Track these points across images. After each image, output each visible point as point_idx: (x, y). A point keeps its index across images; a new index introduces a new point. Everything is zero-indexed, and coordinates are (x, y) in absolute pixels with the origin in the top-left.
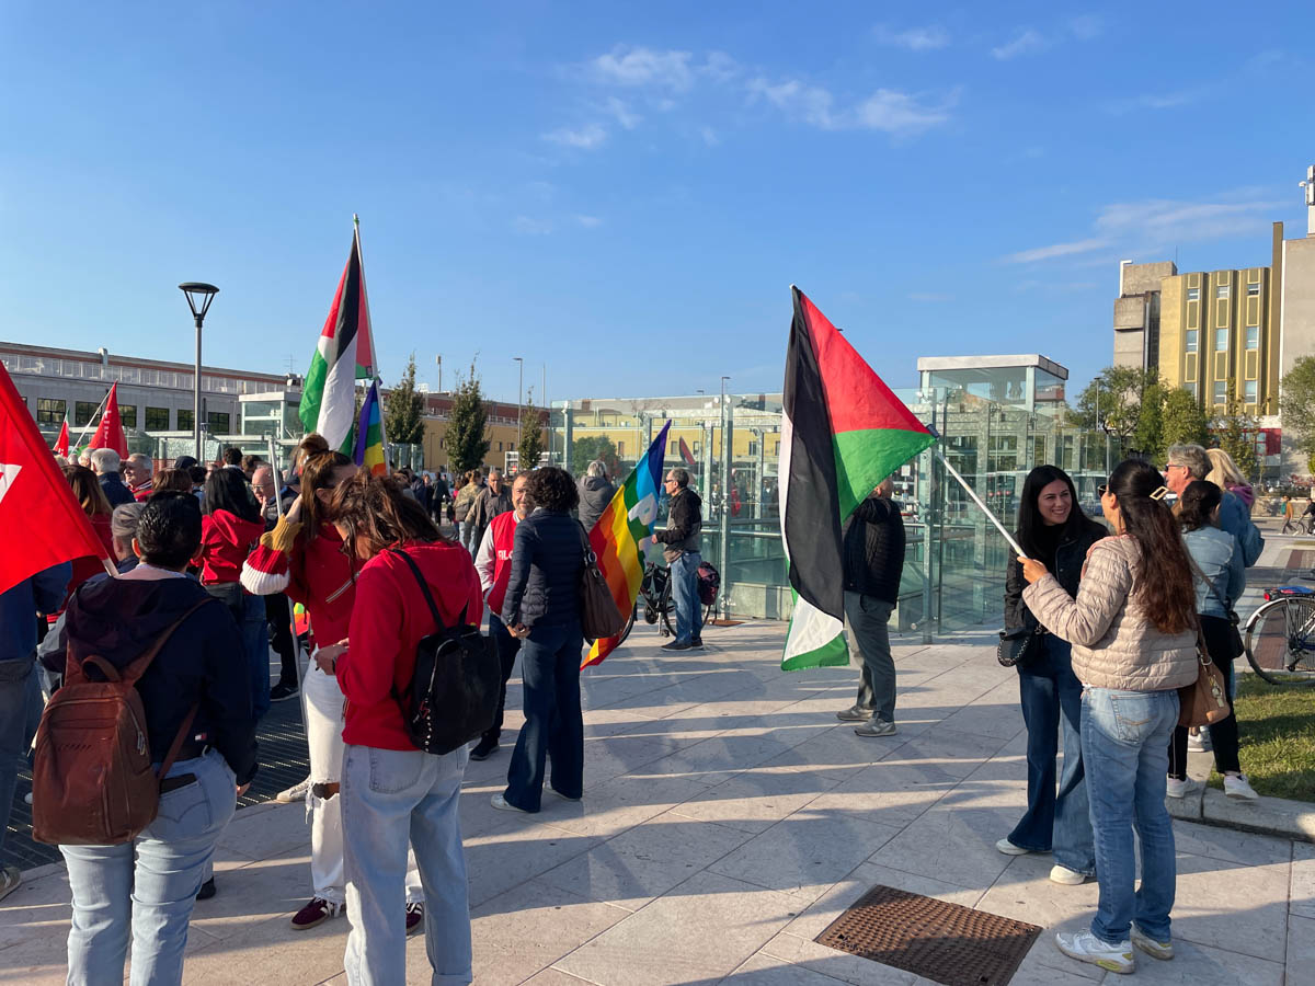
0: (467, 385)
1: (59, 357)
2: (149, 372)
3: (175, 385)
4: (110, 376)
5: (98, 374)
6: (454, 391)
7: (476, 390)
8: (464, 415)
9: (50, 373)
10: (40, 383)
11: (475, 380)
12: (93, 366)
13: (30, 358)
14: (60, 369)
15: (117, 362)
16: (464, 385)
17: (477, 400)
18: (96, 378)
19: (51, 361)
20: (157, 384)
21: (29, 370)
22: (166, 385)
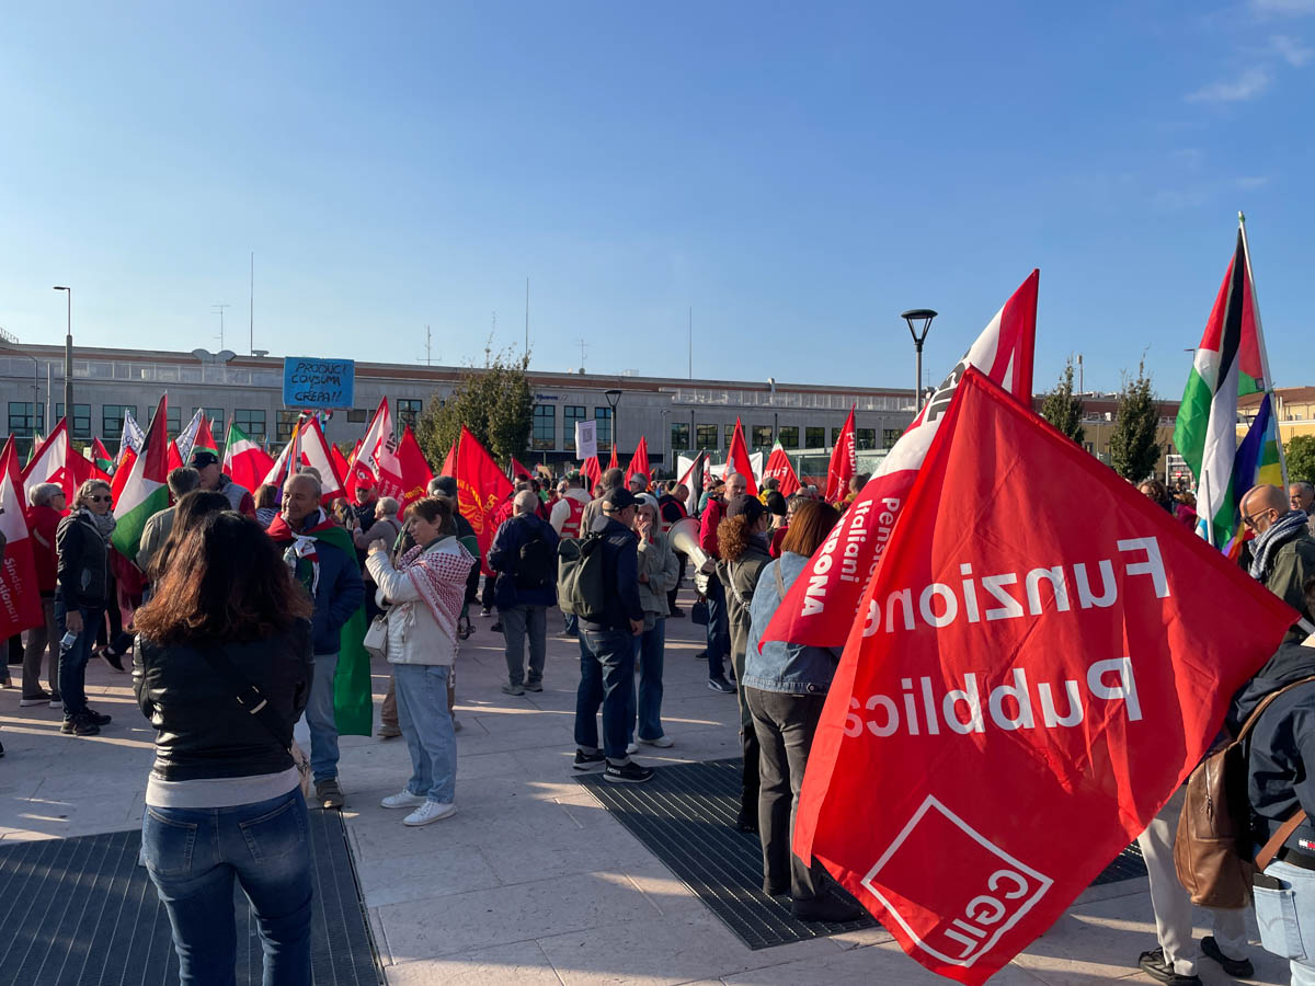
0: (1136, 385)
1: (740, 389)
2: (809, 396)
3: (829, 406)
4: (777, 402)
5: (768, 401)
6: (1121, 392)
7: (1146, 389)
8: (1132, 417)
9: (733, 403)
10: (725, 412)
11: (1145, 378)
12: (764, 394)
13: (719, 392)
14: (741, 399)
15: (783, 389)
16: (1132, 385)
17: (1147, 401)
18: (767, 404)
19: (734, 393)
20: (815, 405)
21: (718, 401)
22: (822, 407)
